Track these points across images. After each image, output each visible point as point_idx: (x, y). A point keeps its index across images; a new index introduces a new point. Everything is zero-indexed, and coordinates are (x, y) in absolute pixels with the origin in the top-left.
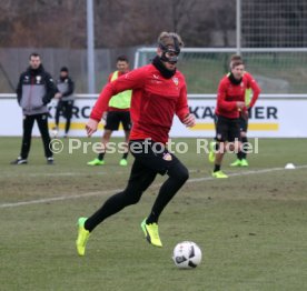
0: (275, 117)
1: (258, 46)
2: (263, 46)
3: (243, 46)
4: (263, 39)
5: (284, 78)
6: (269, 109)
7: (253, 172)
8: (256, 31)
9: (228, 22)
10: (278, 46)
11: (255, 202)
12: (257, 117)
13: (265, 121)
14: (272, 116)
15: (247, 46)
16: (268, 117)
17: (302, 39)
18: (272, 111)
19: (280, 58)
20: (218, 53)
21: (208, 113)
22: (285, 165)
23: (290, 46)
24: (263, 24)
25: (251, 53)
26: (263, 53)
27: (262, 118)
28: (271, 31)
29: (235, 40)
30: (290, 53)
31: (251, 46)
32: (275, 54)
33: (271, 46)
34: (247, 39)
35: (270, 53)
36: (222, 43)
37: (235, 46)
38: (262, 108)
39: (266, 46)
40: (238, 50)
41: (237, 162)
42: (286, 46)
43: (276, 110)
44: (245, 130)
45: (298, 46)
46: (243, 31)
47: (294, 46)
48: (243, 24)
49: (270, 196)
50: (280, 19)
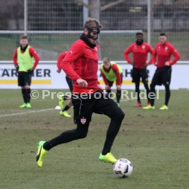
0: (49, 76)
1: (38, 30)
2: (41, 30)
3: (28, 30)
4: (41, 25)
5: (55, 51)
6: (45, 70)
7: (34, 111)
8: (37, 20)
9: (19, 14)
10: (51, 30)
11: (35, 131)
12: (37, 76)
13: (43, 78)
14: (47, 75)
15: (31, 30)
16: (45, 76)
17: (67, 25)
18: (47, 72)
19: (53, 37)
20: (12, 34)
21: (6, 73)
22: (55, 107)
23: (59, 30)
24: (41, 15)
25: (34, 34)
26: (41, 34)
27: (41, 76)
28: (46, 20)
29: (23, 25)
30: (59, 34)
31: (34, 30)
32: (49, 35)
33: (46, 30)
34: (31, 25)
35: (46, 34)
36: (15, 28)
37: (23, 30)
38: (41, 70)
39: (43, 30)
40: (25, 32)
41: (24, 105)
42: (56, 30)
43: (49, 71)
44: (30, 84)
45: (64, 30)
46: (29, 20)
47: (61, 30)
48: (29, 15)
49: (45, 127)
50: (53, 12)
